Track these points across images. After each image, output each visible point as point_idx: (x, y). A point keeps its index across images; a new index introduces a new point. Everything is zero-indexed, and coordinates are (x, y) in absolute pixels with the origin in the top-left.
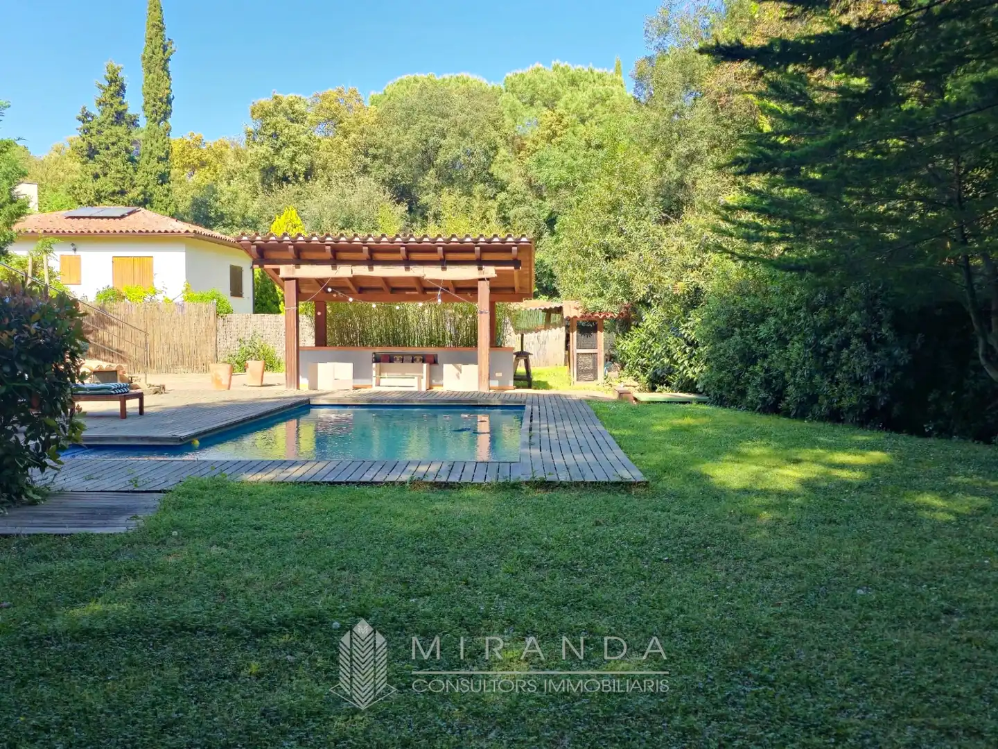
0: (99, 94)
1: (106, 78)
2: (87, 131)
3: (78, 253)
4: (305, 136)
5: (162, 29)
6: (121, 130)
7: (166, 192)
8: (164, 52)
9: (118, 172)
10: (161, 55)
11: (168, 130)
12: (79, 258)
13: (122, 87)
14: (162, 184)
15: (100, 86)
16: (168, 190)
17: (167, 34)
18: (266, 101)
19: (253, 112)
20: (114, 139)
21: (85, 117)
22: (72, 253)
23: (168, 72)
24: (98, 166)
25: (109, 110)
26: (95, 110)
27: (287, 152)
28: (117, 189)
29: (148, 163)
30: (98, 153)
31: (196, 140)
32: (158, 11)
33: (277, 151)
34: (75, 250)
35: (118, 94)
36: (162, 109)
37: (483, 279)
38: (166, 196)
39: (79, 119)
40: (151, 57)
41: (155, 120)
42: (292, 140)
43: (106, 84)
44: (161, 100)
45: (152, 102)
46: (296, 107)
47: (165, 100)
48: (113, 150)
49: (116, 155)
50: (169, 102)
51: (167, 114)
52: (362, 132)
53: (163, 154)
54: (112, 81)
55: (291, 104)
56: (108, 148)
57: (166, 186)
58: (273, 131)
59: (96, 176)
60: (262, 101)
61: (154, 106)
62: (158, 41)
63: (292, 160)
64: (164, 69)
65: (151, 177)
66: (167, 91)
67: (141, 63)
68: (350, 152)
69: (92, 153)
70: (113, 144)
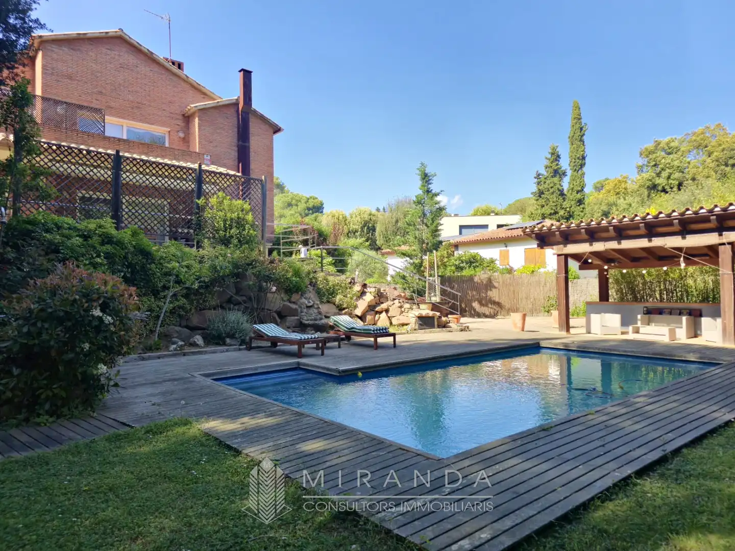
0: (547, 163)
1: (549, 153)
2: (539, 183)
3: (508, 248)
4: (678, 161)
5: (580, 119)
6: (556, 180)
7: (582, 210)
8: (581, 132)
9: (553, 202)
10: (579, 133)
11: (584, 174)
12: (508, 251)
13: (559, 156)
14: (579, 205)
15: (546, 158)
16: (583, 208)
17: (583, 121)
18: (650, 145)
19: (641, 154)
20: (552, 185)
21: (538, 176)
22: (505, 248)
23: (584, 142)
24: (543, 201)
25: (551, 170)
26: (543, 171)
27: (664, 174)
28: (552, 211)
29: (571, 194)
30: (544, 194)
31: (624, 178)
32: (577, 110)
33: (658, 175)
34: (506, 247)
35: (556, 160)
36: (580, 163)
37: (724, 244)
38: (582, 212)
39: (535, 178)
40: (573, 136)
41: (575, 170)
42: (668, 166)
43: (549, 156)
44: (578, 158)
45: (573, 160)
46: (672, 144)
47: (581, 158)
48: (551, 190)
49: (553, 193)
50: (584, 158)
51: (582, 166)
52: (723, 150)
53: (579, 189)
54: (553, 154)
55: (668, 144)
56: (548, 190)
57: (582, 206)
58: (654, 163)
59: (543, 206)
60: (646, 146)
61: (575, 162)
62: (578, 126)
63: (669, 178)
64: (582, 141)
65: (573, 203)
66: (582, 153)
67: (568, 140)
68: (712, 165)
69: (541, 193)
70: (552, 188)
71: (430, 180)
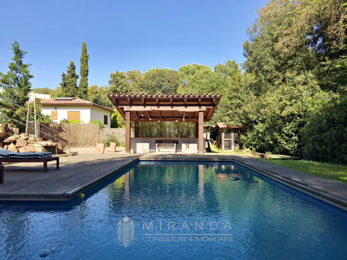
0: (68, 69)
1: (70, 65)
2: (64, 79)
3: (57, 110)
4: (125, 82)
5: (86, 52)
6: (73, 79)
7: (86, 96)
8: (86, 58)
9: (72, 90)
10: (86, 59)
11: (87, 79)
12: (57, 112)
13: (75, 67)
14: (85, 94)
15: (68, 67)
16: (87, 96)
17: (88, 53)
18: (115, 73)
19: (111, 76)
20: (71, 81)
21: (64, 75)
22: (55, 110)
23: (88, 64)
24: (67, 89)
25: (70, 74)
26: (66, 73)
27: (120, 87)
28: (72, 95)
29: (81, 88)
30: (67, 85)
31: (95, 86)
32: (85, 47)
33: (117, 86)
34: (56, 109)
35: (73, 69)
36: (85, 73)
37: (201, 111)
38: (86, 97)
39: (62, 76)
40: (83, 59)
41: (83, 76)
42: (122, 83)
43: (70, 66)
44: (85, 71)
45: (83, 71)
46: (123, 75)
47: (86, 71)
48: (71, 84)
49: (72, 86)
50: (88, 71)
51: (87, 75)
52: (141, 81)
53: (85, 86)
54: (72, 66)
55: (121, 74)
56: (70, 84)
57: (86, 95)
58: (116, 81)
59: (66, 92)
60: (114, 73)
61: (83, 72)
62: (85, 55)
63: (122, 88)
64: (87, 62)
65: (82, 92)
66: (87, 69)
67: (80, 61)
68: (137, 86)
69: (65, 85)
70: (71, 83)
71: (22, 55)
